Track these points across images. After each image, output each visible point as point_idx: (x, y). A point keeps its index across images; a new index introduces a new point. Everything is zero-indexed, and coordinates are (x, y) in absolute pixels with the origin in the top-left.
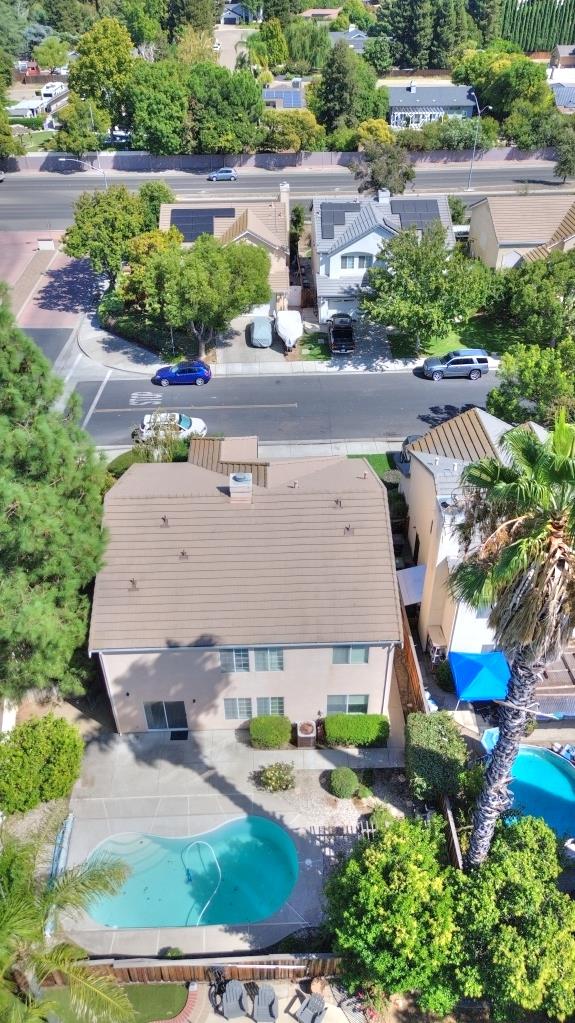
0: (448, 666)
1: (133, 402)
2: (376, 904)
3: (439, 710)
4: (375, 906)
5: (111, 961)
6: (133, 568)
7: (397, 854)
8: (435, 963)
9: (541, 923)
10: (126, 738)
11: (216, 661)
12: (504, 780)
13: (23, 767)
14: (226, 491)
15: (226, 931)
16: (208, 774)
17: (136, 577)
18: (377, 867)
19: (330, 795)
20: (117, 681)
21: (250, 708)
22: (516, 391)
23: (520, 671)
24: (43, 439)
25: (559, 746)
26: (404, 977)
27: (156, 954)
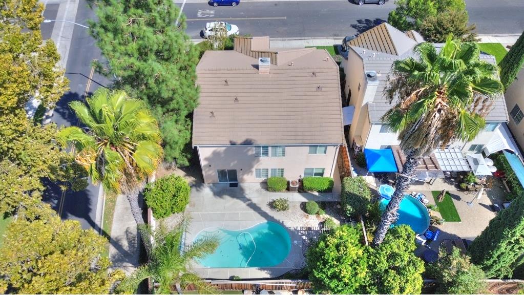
0: (364, 155)
1: (199, 15)
2: (333, 259)
3: (358, 176)
4: (332, 261)
5: (210, 281)
6: (212, 106)
7: (342, 239)
8: (358, 284)
9: (407, 269)
10: (208, 185)
11: (252, 151)
12: (396, 209)
13: (163, 198)
14: (257, 67)
15: (259, 269)
16: (248, 202)
17: (213, 110)
18: (333, 245)
19: (305, 213)
20: (206, 159)
21: (268, 173)
22: (405, 12)
23: (411, 161)
24: (171, 40)
25: (415, 193)
26: (343, 290)
27: (228, 278)
